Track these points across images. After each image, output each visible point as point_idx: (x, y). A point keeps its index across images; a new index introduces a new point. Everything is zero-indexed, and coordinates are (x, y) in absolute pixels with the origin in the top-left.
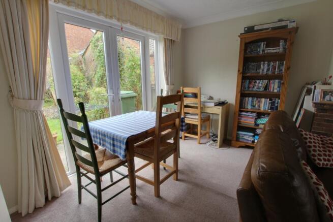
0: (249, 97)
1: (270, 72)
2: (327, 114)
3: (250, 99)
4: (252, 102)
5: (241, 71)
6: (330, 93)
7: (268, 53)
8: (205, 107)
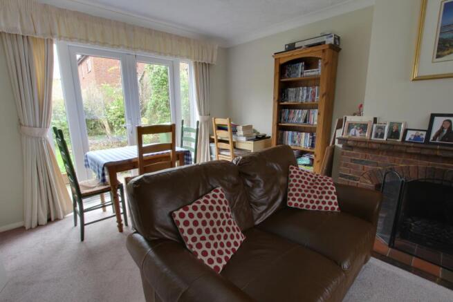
0: (289, 130)
1: (309, 100)
2: (354, 152)
3: (290, 133)
4: (293, 136)
5: (277, 99)
6: (355, 126)
7: (306, 76)
8: (238, 142)
